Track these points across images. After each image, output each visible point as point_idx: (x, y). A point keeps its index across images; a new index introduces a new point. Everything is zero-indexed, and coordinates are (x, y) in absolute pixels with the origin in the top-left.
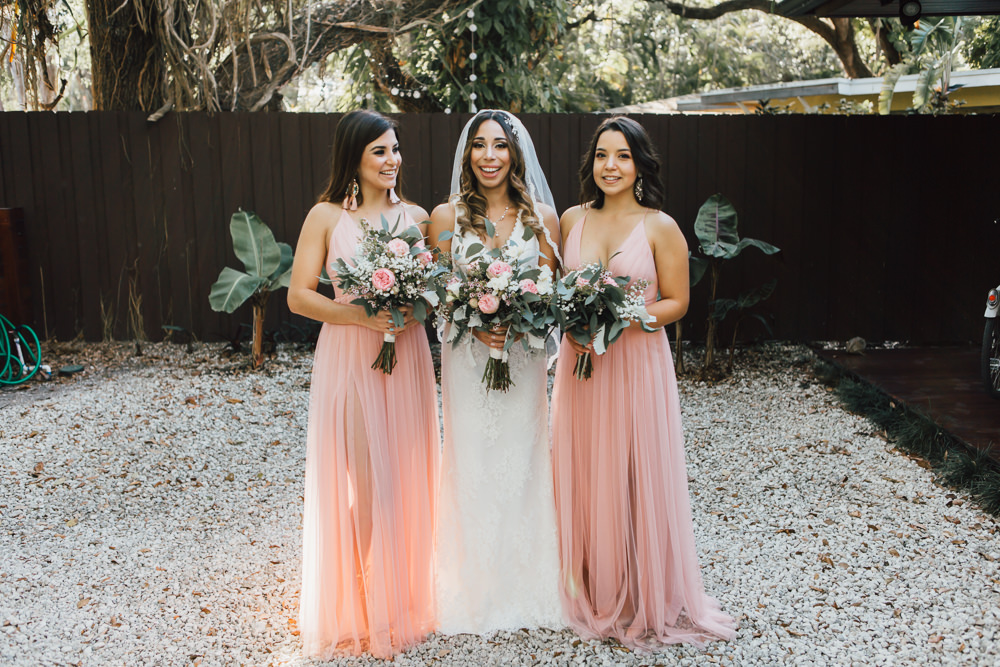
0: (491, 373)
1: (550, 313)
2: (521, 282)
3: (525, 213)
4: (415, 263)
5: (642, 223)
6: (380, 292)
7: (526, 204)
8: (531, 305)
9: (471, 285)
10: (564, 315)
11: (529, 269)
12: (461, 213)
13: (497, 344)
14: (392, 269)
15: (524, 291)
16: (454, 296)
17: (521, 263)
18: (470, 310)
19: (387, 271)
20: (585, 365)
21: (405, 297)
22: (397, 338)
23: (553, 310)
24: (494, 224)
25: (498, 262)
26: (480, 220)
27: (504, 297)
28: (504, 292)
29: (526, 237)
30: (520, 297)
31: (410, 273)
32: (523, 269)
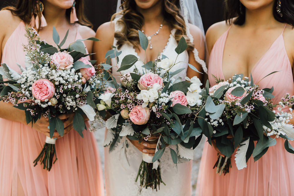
0: (143, 173)
1: (196, 126)
2: (171, 93)
3: (178, 32)
4: (77, 76)
5: (281, 36)
6: (38, 101)
7: (180, 25)
8: (180, 116)
9: (122, 96)
10: (211, 128)
11: (179, 81)
12: (119, 29)
13: (148, 151)
14: (53, 81)
15: (175, 102)
16: (106, 105)
17: (173, 74)
18: (121, 121)
19: (47, 82)
20: (225, 164)
21: (64, 107)
22: (57, 141)
23: (200, 123)
24: (149, 38)
25: (150, 74)
26: (135, 33)
27: (154, 109)
28: (154, 103)
29: (179, 51)
30: (170, 108)
31: (70, 86)
32: (174, 80)
